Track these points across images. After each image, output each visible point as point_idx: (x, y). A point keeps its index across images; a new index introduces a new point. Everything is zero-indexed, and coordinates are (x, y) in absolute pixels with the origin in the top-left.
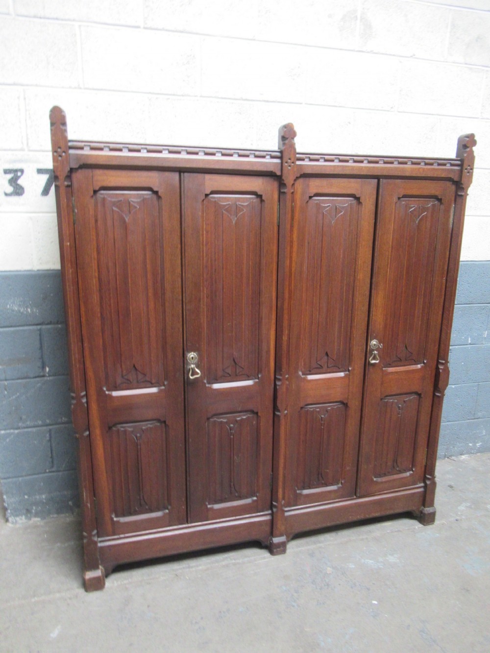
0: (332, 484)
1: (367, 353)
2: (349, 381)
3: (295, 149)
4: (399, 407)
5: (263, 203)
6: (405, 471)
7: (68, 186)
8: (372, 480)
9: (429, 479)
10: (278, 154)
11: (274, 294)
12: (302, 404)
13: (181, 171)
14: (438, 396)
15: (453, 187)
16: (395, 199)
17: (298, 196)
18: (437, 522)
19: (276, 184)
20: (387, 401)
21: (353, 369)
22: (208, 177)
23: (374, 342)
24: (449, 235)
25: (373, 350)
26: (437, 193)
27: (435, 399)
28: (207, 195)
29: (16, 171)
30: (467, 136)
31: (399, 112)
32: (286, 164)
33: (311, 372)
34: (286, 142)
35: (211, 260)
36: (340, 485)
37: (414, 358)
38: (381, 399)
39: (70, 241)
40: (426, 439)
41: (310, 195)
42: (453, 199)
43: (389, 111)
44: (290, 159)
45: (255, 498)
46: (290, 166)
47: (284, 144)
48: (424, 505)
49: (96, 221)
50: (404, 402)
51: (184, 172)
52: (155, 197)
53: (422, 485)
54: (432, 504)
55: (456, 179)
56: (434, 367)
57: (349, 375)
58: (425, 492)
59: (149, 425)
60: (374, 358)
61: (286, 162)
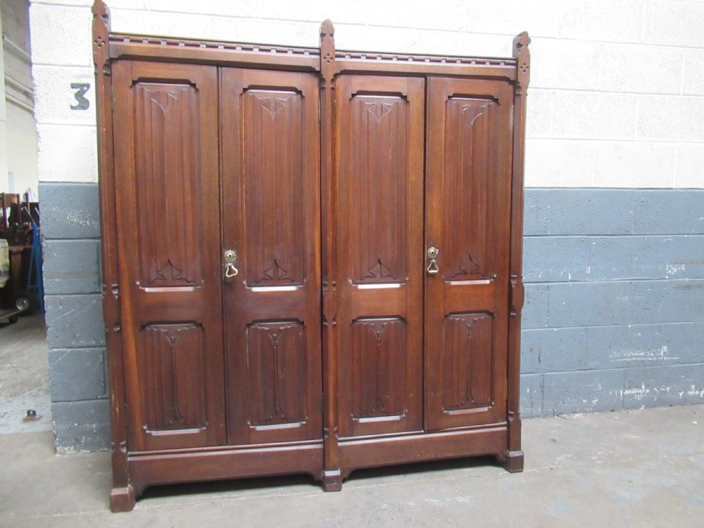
0: (395, 414)
1: (424, 261)
2: (407, 294)
3: (333, 46)
4: (468, 327)
5: (303, 99)
6: (482, 405)
8: (442, 412)
9: (512, 415)
10: (317, 51)
12: (354, 316)
13: (219, 64)
14: (513, 316)
15: (511, 88)
16: (445, 98)
17: (340, 93)
18: (526, 470)
19: (316, 81)
20: (453, 320)
21: (410, 280)
22: (245, 71)
23: (432, 250)
24: (511, 138)
25: (432, 259)
26: (492, 93)
27: (511, 319)
28: (245, 90)
29: (83, 85)
30: (520, 35)
31: (468, 32)
32: (325, 60)
33: (363, 281)
34: (324, 38)
35: (250, 155)
36: (404, 415)
37: (482, 272)
38: (446, 316)
39: (106, 127)
40: (505, 368)
41: (353, 93)
42: (512, 99)
43: (456, 31)
44: (328, 55)
45: (304, 423)
46: (328, 61)
47: (322, 41)
48: (508, 447)
49: (135, 111)
50: (474, 321)
51: (221, 67)
52: (193, 90)
53: (505, 423)
54: (518, 447)
55: (512, 78)
56: (506, 283)
57: (406, 286)
58: (508, 431)
59: (185, 327)
60: (433, 267)
61: (325, 58)
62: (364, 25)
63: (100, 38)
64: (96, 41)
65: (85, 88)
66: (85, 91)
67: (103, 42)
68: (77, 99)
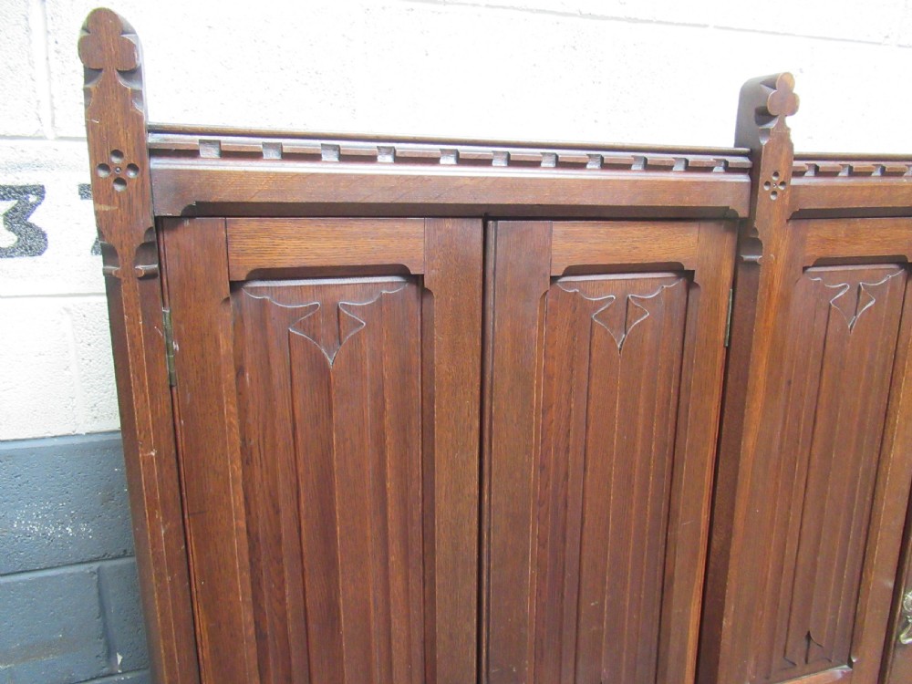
1: (894, 622)
3: (791, 146)
5: (693, 292)
7: (149, 276)
10: (744, 161)
11: (705, 517)
13: (488, 215)
19: (728, 241)
21: (861, 660)
22: (559, 228)
23: (910, 596)
25: (909, 614)
28: (554, 279)
29: (24, 190)
32: (766, 188)
34: (773, 126)
35: (557, 449)
39: (158, 446)
41: (806, 263)
44: (776, 174)
46: (774, 193)
47: (765, 133)
49: (240, 372)
51: (496, 219)
52: (412, 290)
57: (852, 673)
61: (767, 183)
62: (706, 26)
63: (118, 153)
64: (105, 167)
65: (32, 199)
66: (34, 206)
67: (132, 167)
68: (11, 229)
